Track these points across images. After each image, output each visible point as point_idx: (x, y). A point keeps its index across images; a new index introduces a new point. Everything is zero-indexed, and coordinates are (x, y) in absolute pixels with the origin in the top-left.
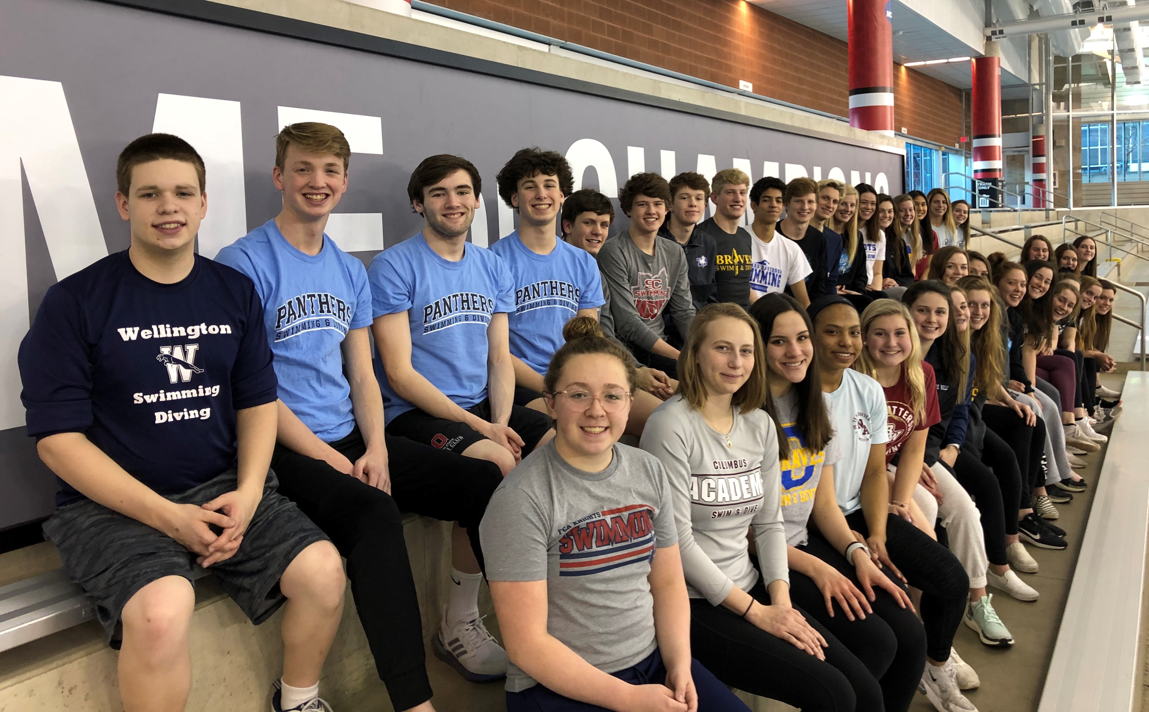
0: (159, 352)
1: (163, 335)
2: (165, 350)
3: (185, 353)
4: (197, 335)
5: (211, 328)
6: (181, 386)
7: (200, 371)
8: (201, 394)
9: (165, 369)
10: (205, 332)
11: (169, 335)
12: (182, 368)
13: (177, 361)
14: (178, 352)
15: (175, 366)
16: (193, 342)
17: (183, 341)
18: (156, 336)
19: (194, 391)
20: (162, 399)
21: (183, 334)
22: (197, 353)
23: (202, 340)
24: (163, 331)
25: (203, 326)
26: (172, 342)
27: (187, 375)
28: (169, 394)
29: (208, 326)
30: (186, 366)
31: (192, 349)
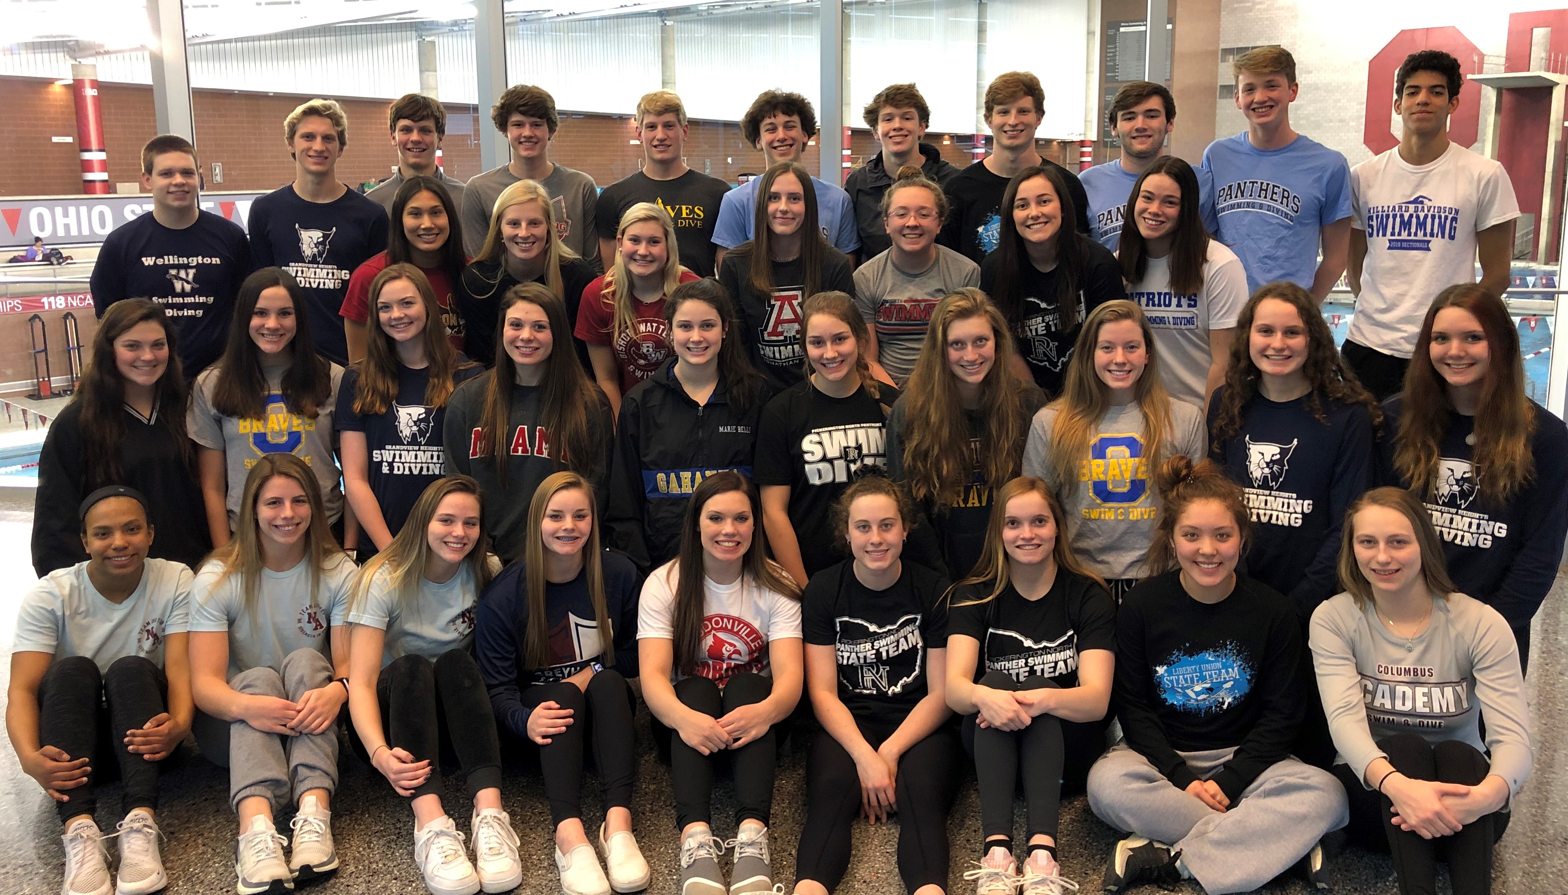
0: (168, 273)
1: (171, 262)
2: (173, 272)
3: (187, 275)
4: (195, 264)
5: (205, 260)
6: (183, 294)
7: (197, 286)
8: (197, 301)
9: (173, 284)
10: (200, 262)
11: (176, 262)
12: (185, 284)
13: (182, 279)
14: (182, 274)
15: (180, 282)
16: (192, 267)
17: (186, 267)
18: (167, 262)
19: (192, 299)
20: (170, 301)
21: (186, 262)
22: (195, 275)
23: (198, 266)
24: (171, 260)
25: (200, 258)
26: (178, 267)
27: (188, 288)
28: (174, 299)
29: (203, 257)
30: (188, 282)
31: (192, 272)
